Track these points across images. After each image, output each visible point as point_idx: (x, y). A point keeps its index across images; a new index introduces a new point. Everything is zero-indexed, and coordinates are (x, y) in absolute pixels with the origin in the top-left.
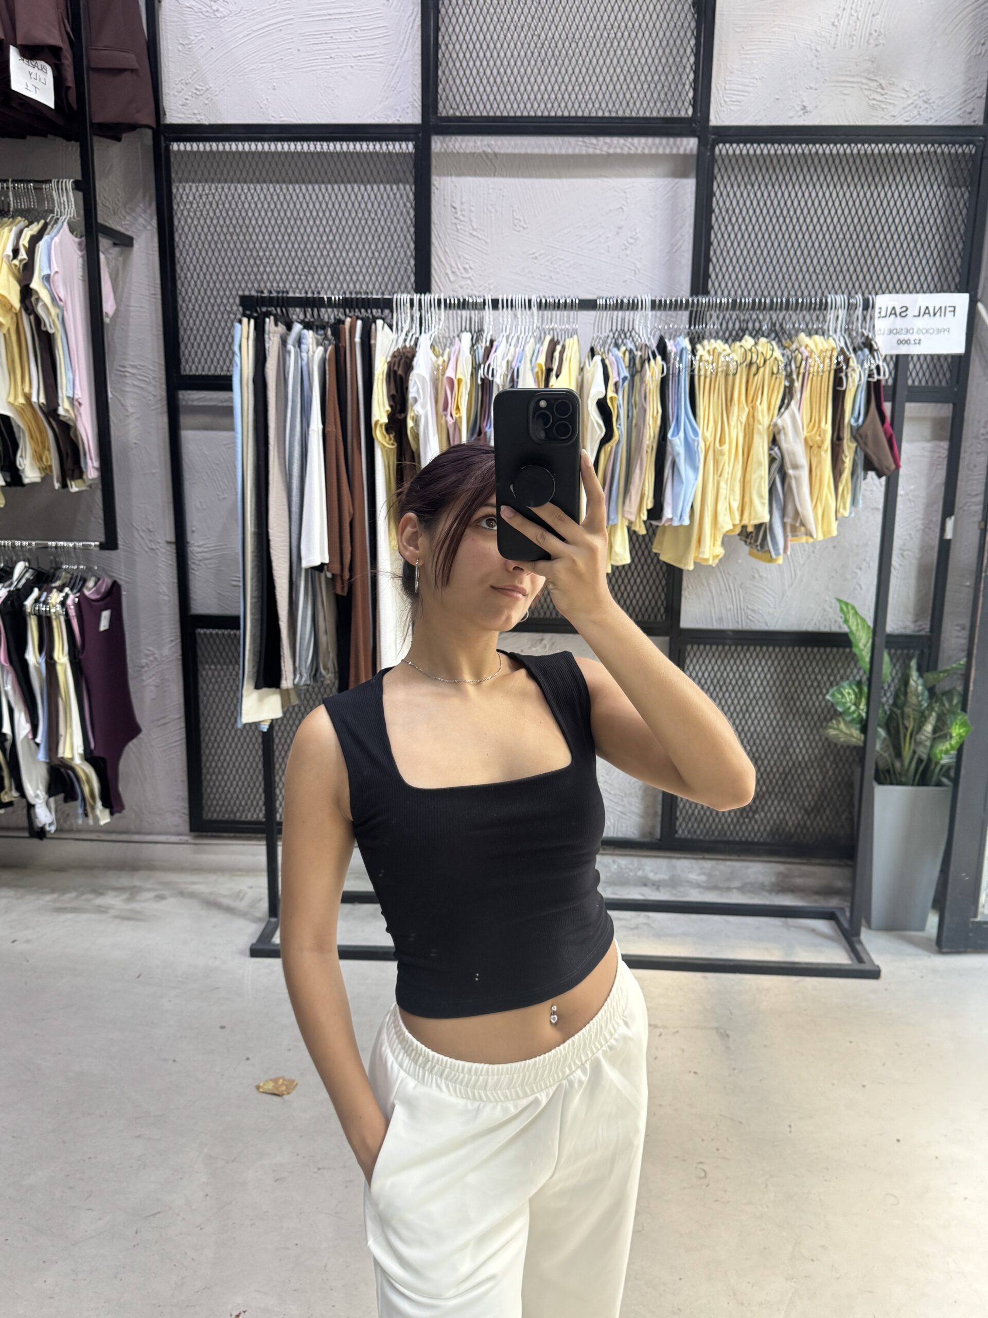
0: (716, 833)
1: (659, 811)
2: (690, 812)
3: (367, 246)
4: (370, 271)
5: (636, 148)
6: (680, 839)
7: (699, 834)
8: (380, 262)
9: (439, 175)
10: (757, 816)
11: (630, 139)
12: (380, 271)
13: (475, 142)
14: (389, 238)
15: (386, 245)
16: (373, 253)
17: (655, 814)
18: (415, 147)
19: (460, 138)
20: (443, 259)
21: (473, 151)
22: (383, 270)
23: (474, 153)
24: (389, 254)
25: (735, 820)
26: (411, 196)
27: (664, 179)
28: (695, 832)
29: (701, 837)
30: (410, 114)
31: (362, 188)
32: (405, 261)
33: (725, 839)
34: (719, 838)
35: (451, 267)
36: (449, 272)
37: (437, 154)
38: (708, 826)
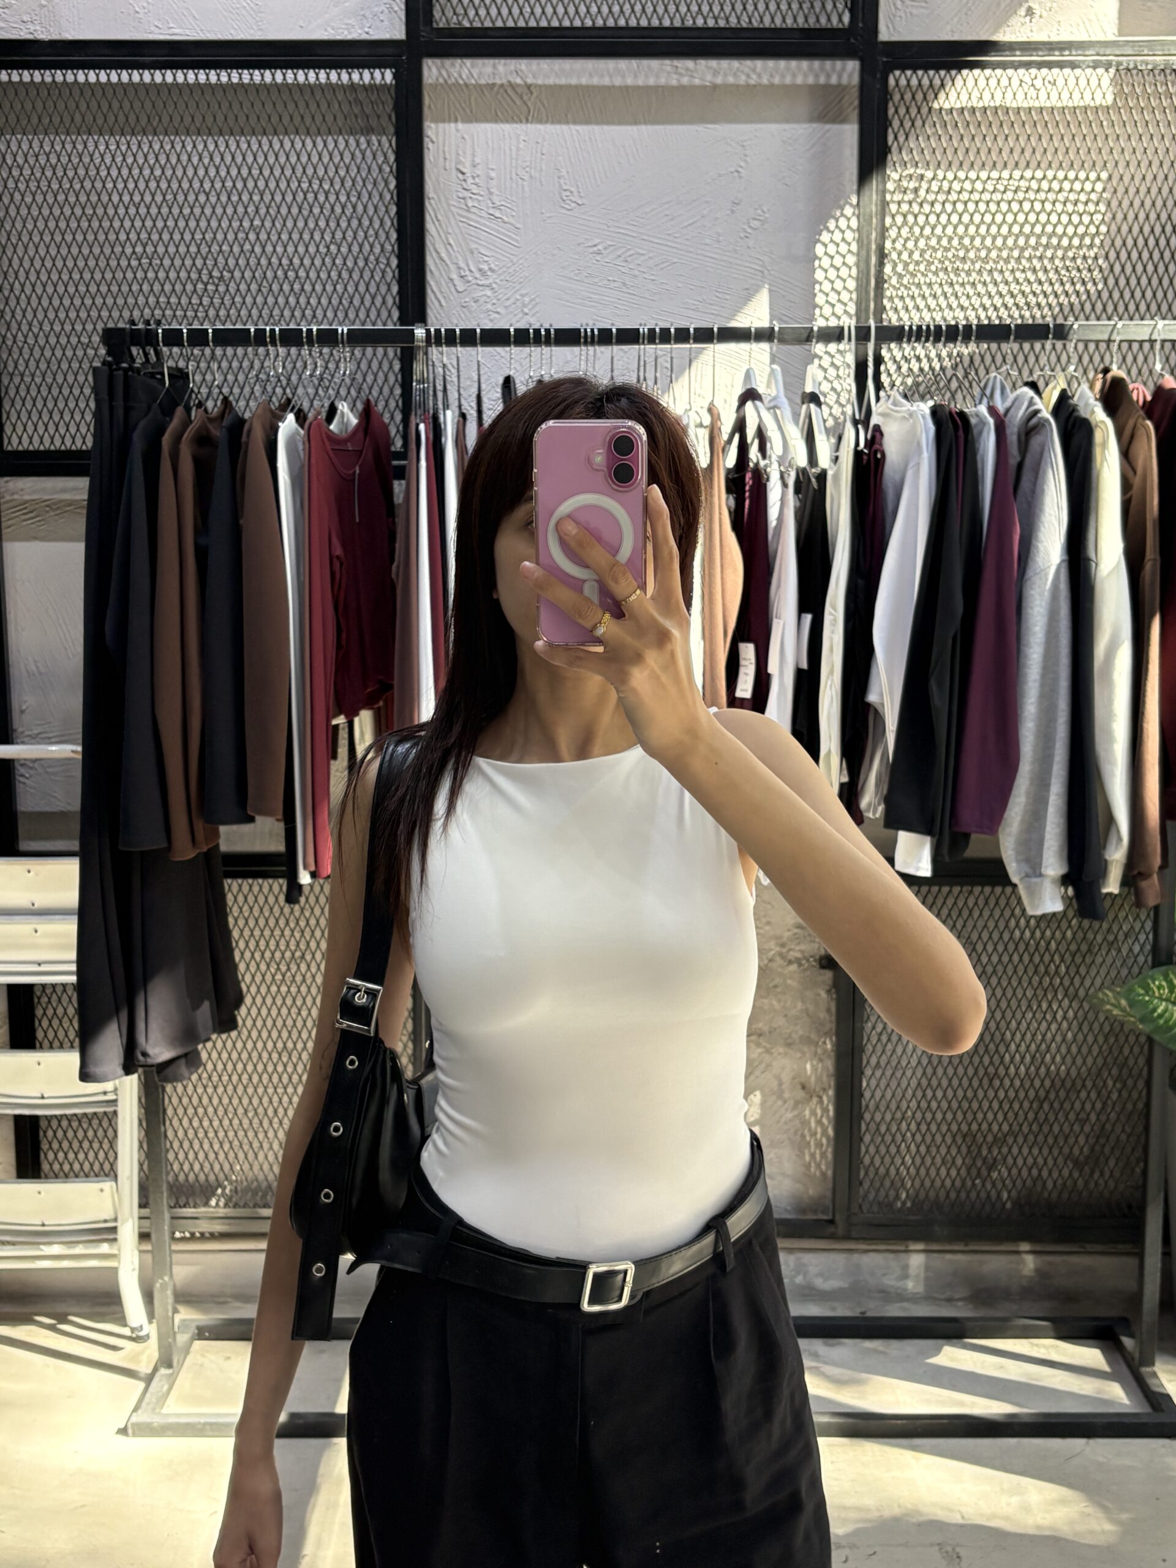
2: (882, 1170)
3: (317, 236)
4: (324, 276)
5: (759, 76)
6: (867, 1220)
8: (339, 262)
9: (436, 121)
10: (995, 1175)
11: (748, 63)
12: (340, 275)
13: (494, 66)
14: (355, 223)
15: (350, 235)
16: (328, 248)
18: (395, 76)
19: (468, 62)
20: (443, 255)
21: (490, 82)
22: (345, 275)
23: (494, 84)
24: (355, 248)
26: (392, 158)
27: (806, 126)
30: (386, 23)
31: (308, 141)
32: (383, 260)
35: (459, 268)
36: (454, 276)
37: (434, 86)
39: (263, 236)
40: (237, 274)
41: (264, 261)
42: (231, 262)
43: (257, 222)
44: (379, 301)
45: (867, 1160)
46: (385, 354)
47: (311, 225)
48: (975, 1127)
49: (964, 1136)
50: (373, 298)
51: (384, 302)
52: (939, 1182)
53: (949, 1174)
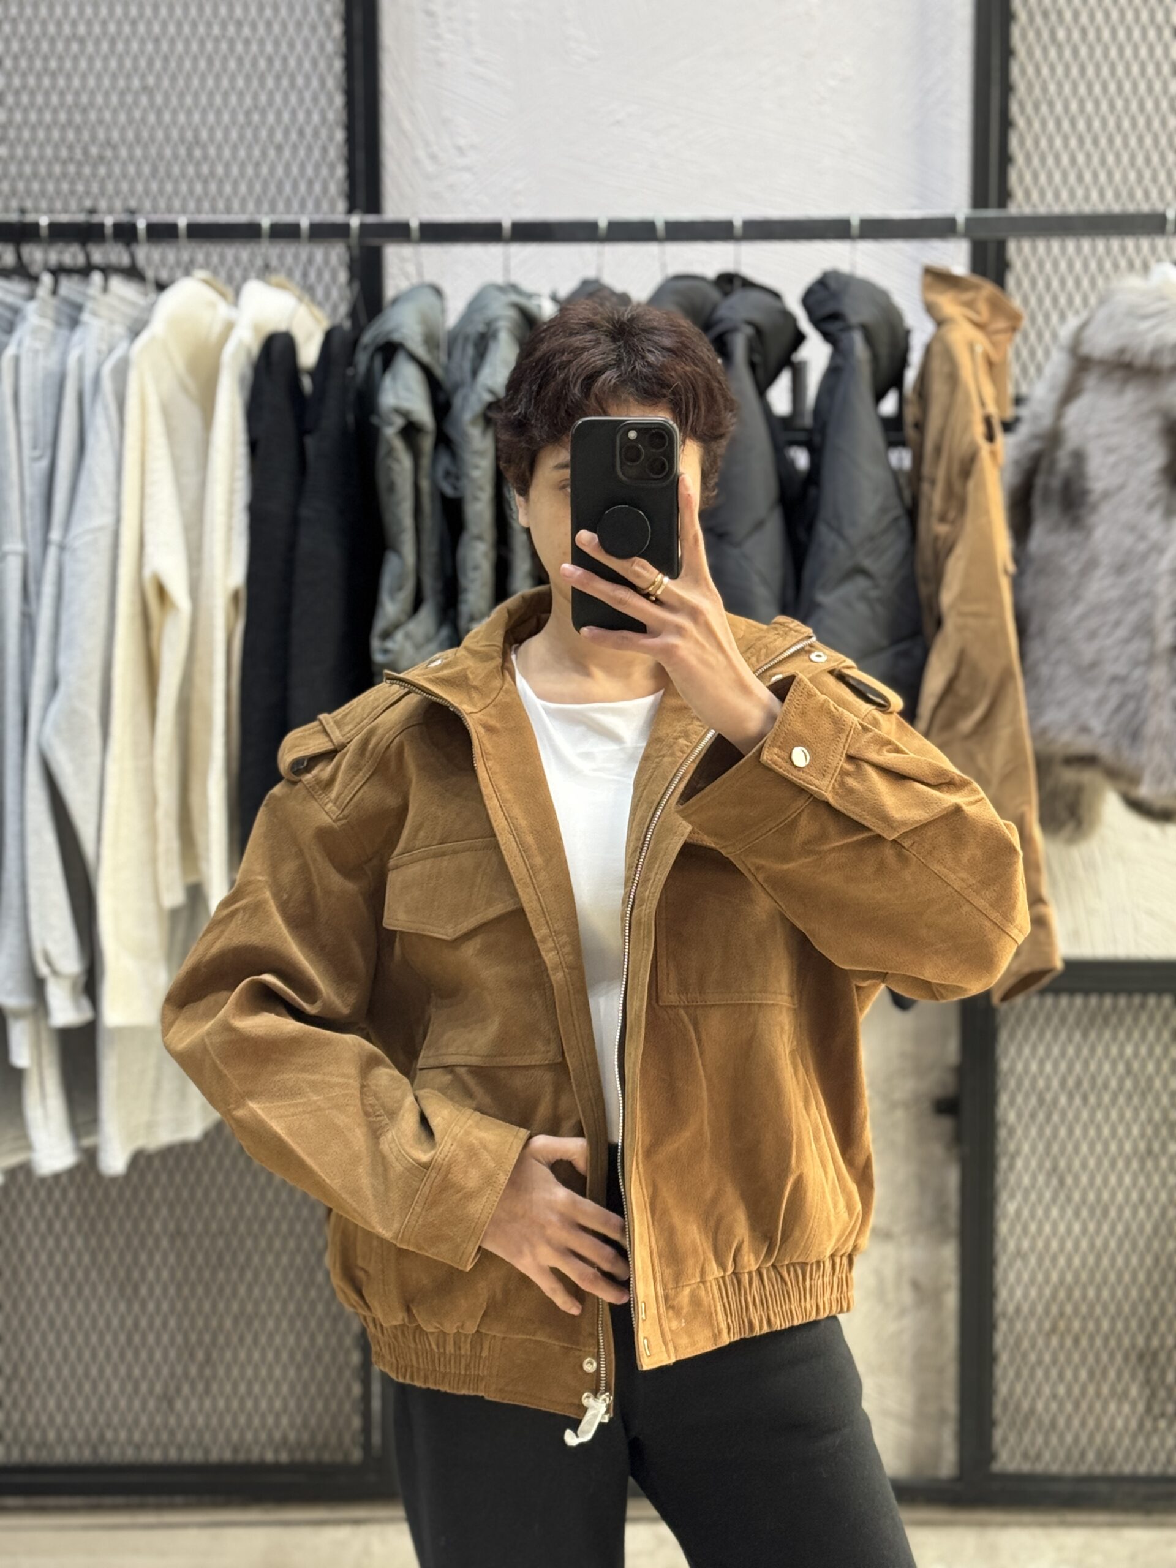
0: (1091, 1456)
1: (951, 1406)
2: (1026, 1405)
6: (1006, 1478)
7: (1051, 1463)
17: (942, 1416)
25: (1134, 1424)
28: (1039, 1456)
29: (1054, 1469)
33: (1113, 1469)
34: (1098, 1470)
36: (421, 153)
38: (1069, 1438)
39: (159, 99)
40: (123, 152)
41: (160, 135)
42: (115, 135)
43: (151, 81)
44: (317, 188)
45: (1003, 1389)
46: (326, 261)
48: (1155, 1342)
49: (1141, 1357)
50: (310, 183)
51: (325, 189)
52: (1105, 1423)
53: (1119, 1411)
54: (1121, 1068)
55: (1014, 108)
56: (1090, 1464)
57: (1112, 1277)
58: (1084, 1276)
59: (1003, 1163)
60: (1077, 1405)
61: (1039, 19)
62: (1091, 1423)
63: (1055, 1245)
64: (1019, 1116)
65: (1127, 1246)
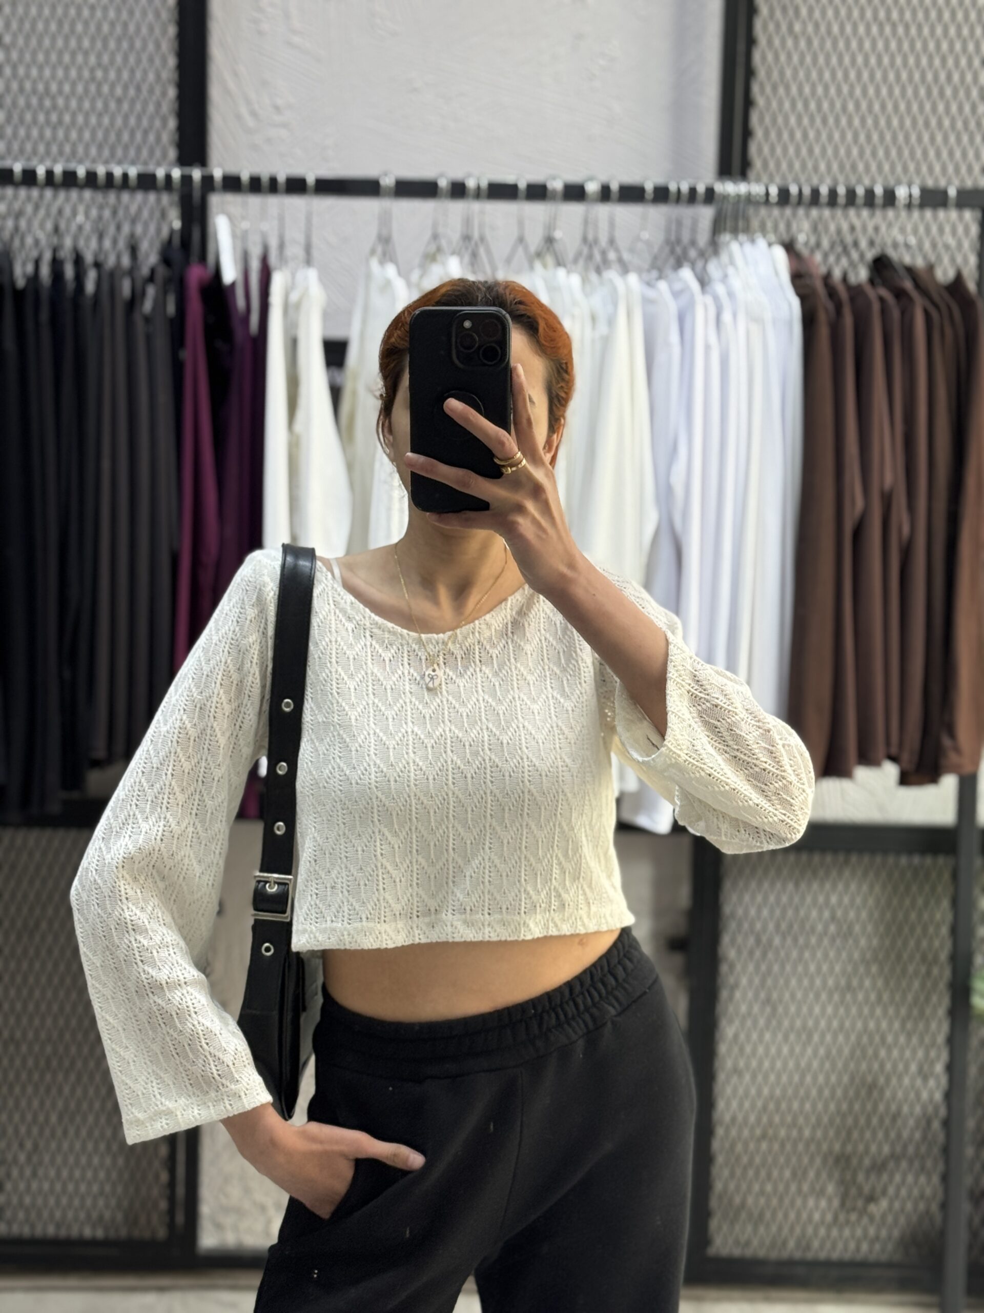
0: (791, 1244)
3: (80, 58)
4: (87, 105)
6: (719, 1260)
7: (758, 1248)
8: (106, 89)
10: (872, 1208)
12: (106, 105)
14: (125, 45)
15: (119, 59)
16: (92, 71)
20: (231, 84)
22: (113, 105)
24: (125, 75)
25: (829, 1217)
28: (748, 1243)
29: (762, 1253)
32: (158, 91)
33: (810, 1256)
34: (798, 1255)
35: (248, 102)
36: (244, 110)
38: (774, 1229)
44: (151, 138)
45: (718, 1186)
47: (73, 43)
48: (849, 1148)
49: (837, 1160)
50: (146, 133)
51: (158, 139)
52: (804, 1216)
53: (817, 1206)
54: (827, 914)
55: (755, 89)
56: (791, 1249)
57: (814, 1092)
58: (790, 1092)
59: (724, 994)
60: (781, 1200)
61: (778, 14)
62: (792, 1216)
63: (766, 1064)
64: (739, 952)
65: (827, 1065)
